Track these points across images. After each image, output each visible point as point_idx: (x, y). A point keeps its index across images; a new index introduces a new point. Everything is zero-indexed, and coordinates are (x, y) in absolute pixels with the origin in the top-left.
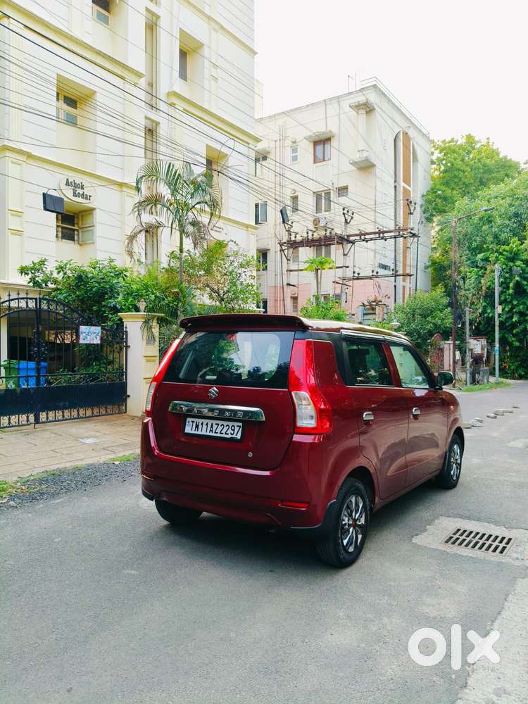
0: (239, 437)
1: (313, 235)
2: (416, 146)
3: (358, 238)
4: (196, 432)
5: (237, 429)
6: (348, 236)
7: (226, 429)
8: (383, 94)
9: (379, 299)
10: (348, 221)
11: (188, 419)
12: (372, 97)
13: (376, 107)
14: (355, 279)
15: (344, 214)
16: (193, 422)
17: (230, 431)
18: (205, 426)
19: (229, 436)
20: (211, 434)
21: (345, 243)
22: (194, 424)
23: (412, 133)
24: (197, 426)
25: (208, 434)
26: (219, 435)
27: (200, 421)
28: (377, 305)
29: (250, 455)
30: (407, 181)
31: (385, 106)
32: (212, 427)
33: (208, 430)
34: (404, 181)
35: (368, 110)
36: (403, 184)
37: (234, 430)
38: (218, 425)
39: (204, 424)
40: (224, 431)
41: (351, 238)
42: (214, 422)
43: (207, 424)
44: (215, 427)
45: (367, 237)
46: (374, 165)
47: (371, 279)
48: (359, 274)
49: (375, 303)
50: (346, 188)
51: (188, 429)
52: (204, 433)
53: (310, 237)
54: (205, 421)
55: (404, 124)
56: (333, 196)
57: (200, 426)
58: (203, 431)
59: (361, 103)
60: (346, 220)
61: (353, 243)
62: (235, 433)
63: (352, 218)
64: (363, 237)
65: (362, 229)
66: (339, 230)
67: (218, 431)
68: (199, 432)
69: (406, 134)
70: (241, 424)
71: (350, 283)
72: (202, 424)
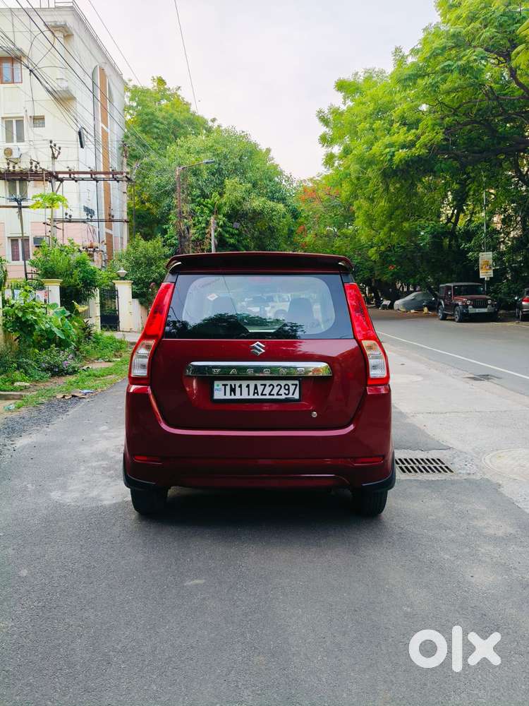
0: (297, 396)
1: (14, 167)
2: (111, 85)
3: (67, 176)
4: (233, 397)
5: (292, 388)
6: (56, 173)
7: (276, 389)
8: (81, 19)
9: (96, 244)
10: (56, 156)
11: (216, 383)
12: (70, 21)
13: (74, 33)
14: (67, 222)
15: (51, 147)
16: (225, 385)
17: (283, 391)
18: (245, 389)
19: (283, 397)
20: (256, 397)
21: (53, 180)
22: (228, 388)
23: (108, 71)
24: (233, 390)
25: (251, 397)
27: (238, 383)
28: (94, 251)
29: (315, 414)
30: (105, 121)
31: (83, 34)
32: (256, 388)
33: (252, 392)
34: (102, 122)
35: (65, 35)
36: (101, 125)
37: (288, 389)
38: (265, 385)
39: (244, 386)
40: (275, 392)
41: (60, 176)
42: (260, 382)
43: (248, 386)
44: (260, 389)
45: (76, 176)
46: (73, 98)
47: (84, 222)
48: (70, 216)
49: (92, 249)
50: (42, 118)
51: (218, 395)
52: (245, 396)
53: (11, 169)
54: (244, 383)
55: (102, 60)
56: (27, 124)
57: (238, 390)
59: (58, 23)
60: (53, 154)
61: (61, 180)
62: (291, 392)
63: (59, 153)
64: (72, 176)
65: (71, 167)
66: (46, 164)
67: (266, 392)
68: (238, 396)
69: (102, 70)
70: (297, 382)
71: (60, 225)
72: (240, 386)
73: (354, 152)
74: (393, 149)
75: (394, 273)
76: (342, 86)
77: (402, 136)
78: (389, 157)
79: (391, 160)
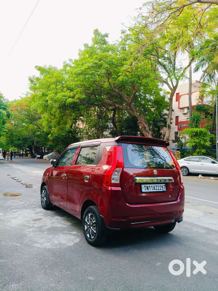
0: (165, 190)
5: (164, 187)
7: (160, 187)
11: (142, 186)
16: (145, 186)
17: (161, 188)
18: (151, 188)
19: (162, 190)
20: (155, 191)
22: (146, 187)
24: (148, 188)
25: (153, 191)
26: (158, 190)
27: (149, 185)
29: (170, 196)
32: (154, 187)
33: (153, 189)
37: (163, 187)
38: (157, 186)
39: (151, 187)
40: (159, 189)
42: (155, 185)
43: (152, 187)
44: (155, 187)
51: (143, 190)
52: (151, 191)
54: (151, 185)
57: (149, 188)
58: (151, 190)
67: (157, 189)
68: (149, 191)
70: (165, 185)
72: (150, 187)
73: (49, 95)
74: (66, 98)
75: (50, 145)
76: (40, 69)
77: (68, 93)
78: (65, 100)
79: (65, 101)
